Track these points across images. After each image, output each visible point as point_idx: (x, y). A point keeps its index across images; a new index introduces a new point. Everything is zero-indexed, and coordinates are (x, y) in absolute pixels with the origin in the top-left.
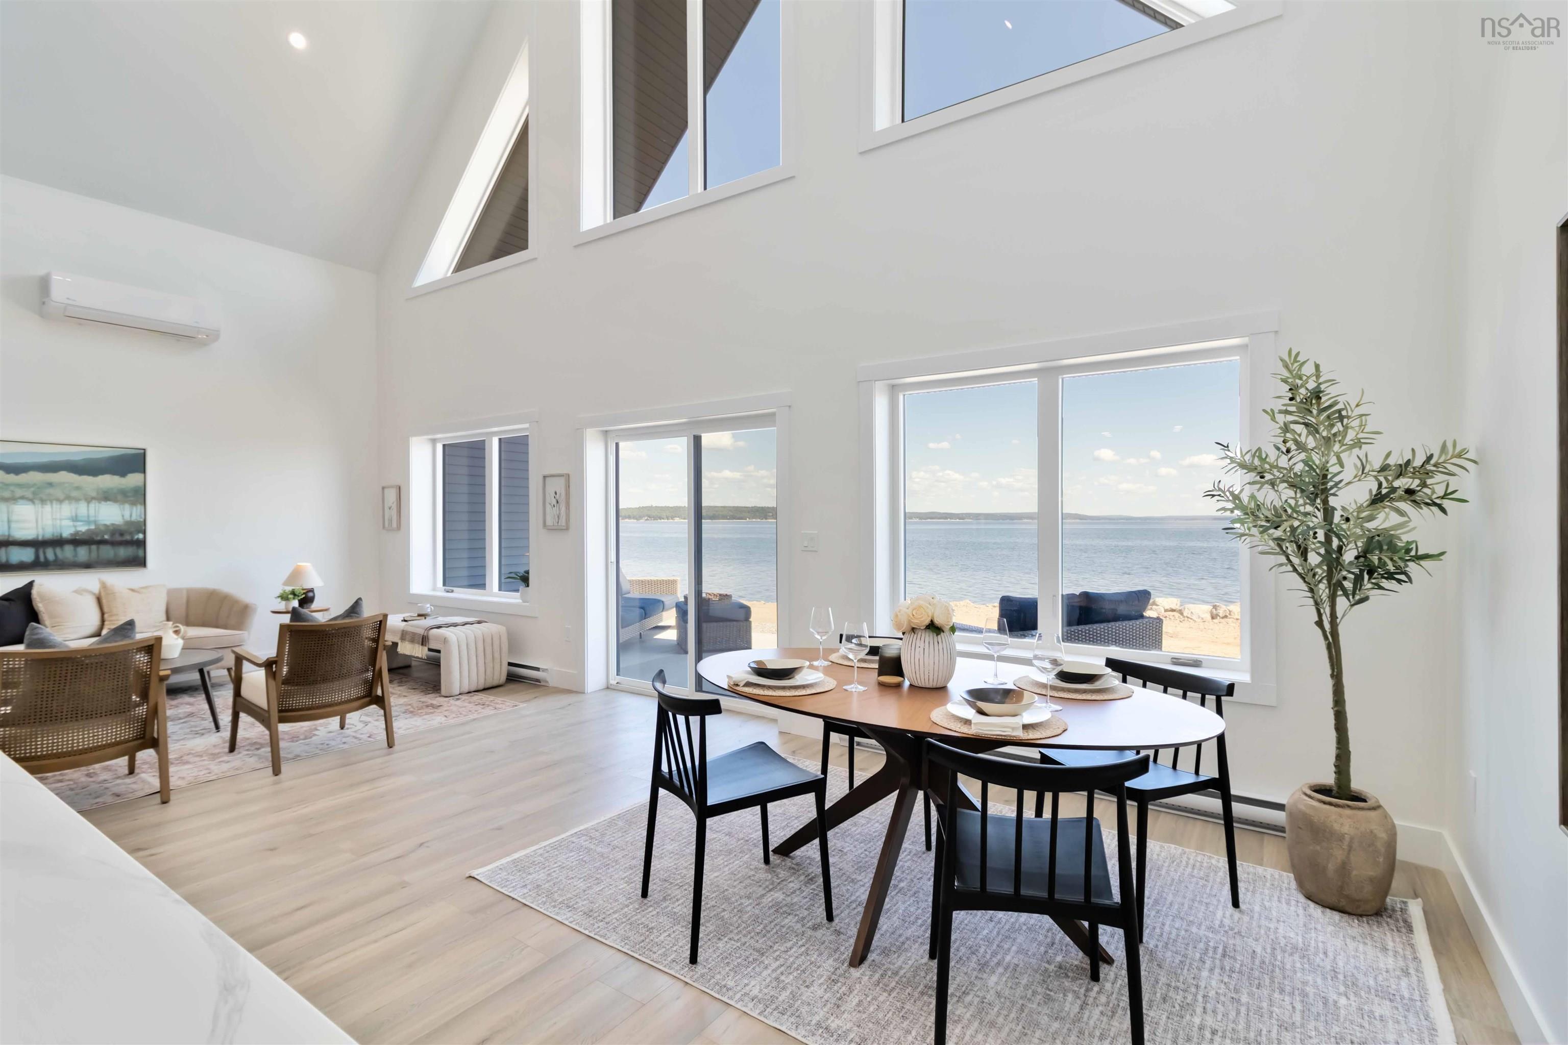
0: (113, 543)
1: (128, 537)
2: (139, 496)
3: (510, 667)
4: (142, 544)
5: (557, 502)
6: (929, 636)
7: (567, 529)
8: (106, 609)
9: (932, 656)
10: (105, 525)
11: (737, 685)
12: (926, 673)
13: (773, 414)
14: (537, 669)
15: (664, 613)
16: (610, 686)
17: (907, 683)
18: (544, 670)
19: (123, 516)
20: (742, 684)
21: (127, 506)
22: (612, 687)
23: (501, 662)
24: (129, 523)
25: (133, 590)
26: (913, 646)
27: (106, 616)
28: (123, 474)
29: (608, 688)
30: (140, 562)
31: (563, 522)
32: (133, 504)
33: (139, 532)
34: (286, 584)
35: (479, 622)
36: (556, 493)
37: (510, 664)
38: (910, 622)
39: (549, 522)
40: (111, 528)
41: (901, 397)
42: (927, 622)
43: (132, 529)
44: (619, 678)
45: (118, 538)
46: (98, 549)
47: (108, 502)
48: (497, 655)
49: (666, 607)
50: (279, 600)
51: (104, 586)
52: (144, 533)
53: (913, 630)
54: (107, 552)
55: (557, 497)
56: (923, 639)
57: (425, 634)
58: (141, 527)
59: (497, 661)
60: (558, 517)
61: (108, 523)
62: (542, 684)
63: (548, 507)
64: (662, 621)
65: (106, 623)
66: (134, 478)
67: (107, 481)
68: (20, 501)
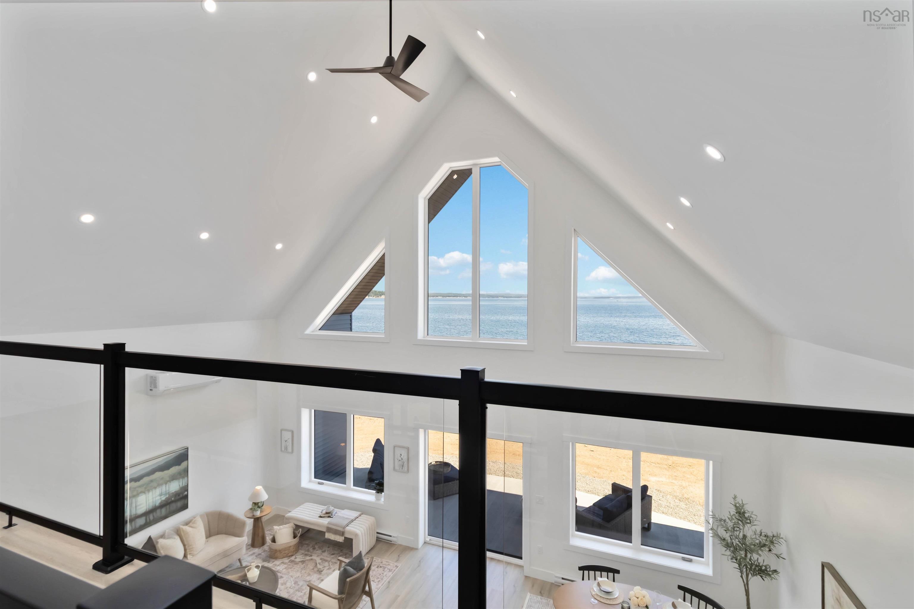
0: (175, 501)
1: (181, 496)
2: (184, 473)
4: (186, 497)
5: (402, 459)
8: (186, 543)
10: (173, 493)
14: (390, 536)
18: (394, 537)
19: (179, 485)
21: (181, 480)
22: (427, 542)
24: (182, 488)
27: (187, 547)
28: (179, 465)
29: (425, 543)
30: (186, 506)
32: (183, 478)
33: (185, 491)
35: (360, 515)
36: (401, 455)
37: (378, 533)
39: (397, 468)
40: (175, 493)
43: (183, 491)
45: (178, 498)
46: (170, 506)
47: (174, 481)
51: (182, 530)
52: (187, 491)
54: (174, 506)
55: (402, 457)
57: (344, 531)
58: (186, 488)
60: (403, 466)
62: (392, 543)
63: (396, 460)
65: (188, 551)
66: (184, 464)
67: (174, 470)
68: (140, 494)
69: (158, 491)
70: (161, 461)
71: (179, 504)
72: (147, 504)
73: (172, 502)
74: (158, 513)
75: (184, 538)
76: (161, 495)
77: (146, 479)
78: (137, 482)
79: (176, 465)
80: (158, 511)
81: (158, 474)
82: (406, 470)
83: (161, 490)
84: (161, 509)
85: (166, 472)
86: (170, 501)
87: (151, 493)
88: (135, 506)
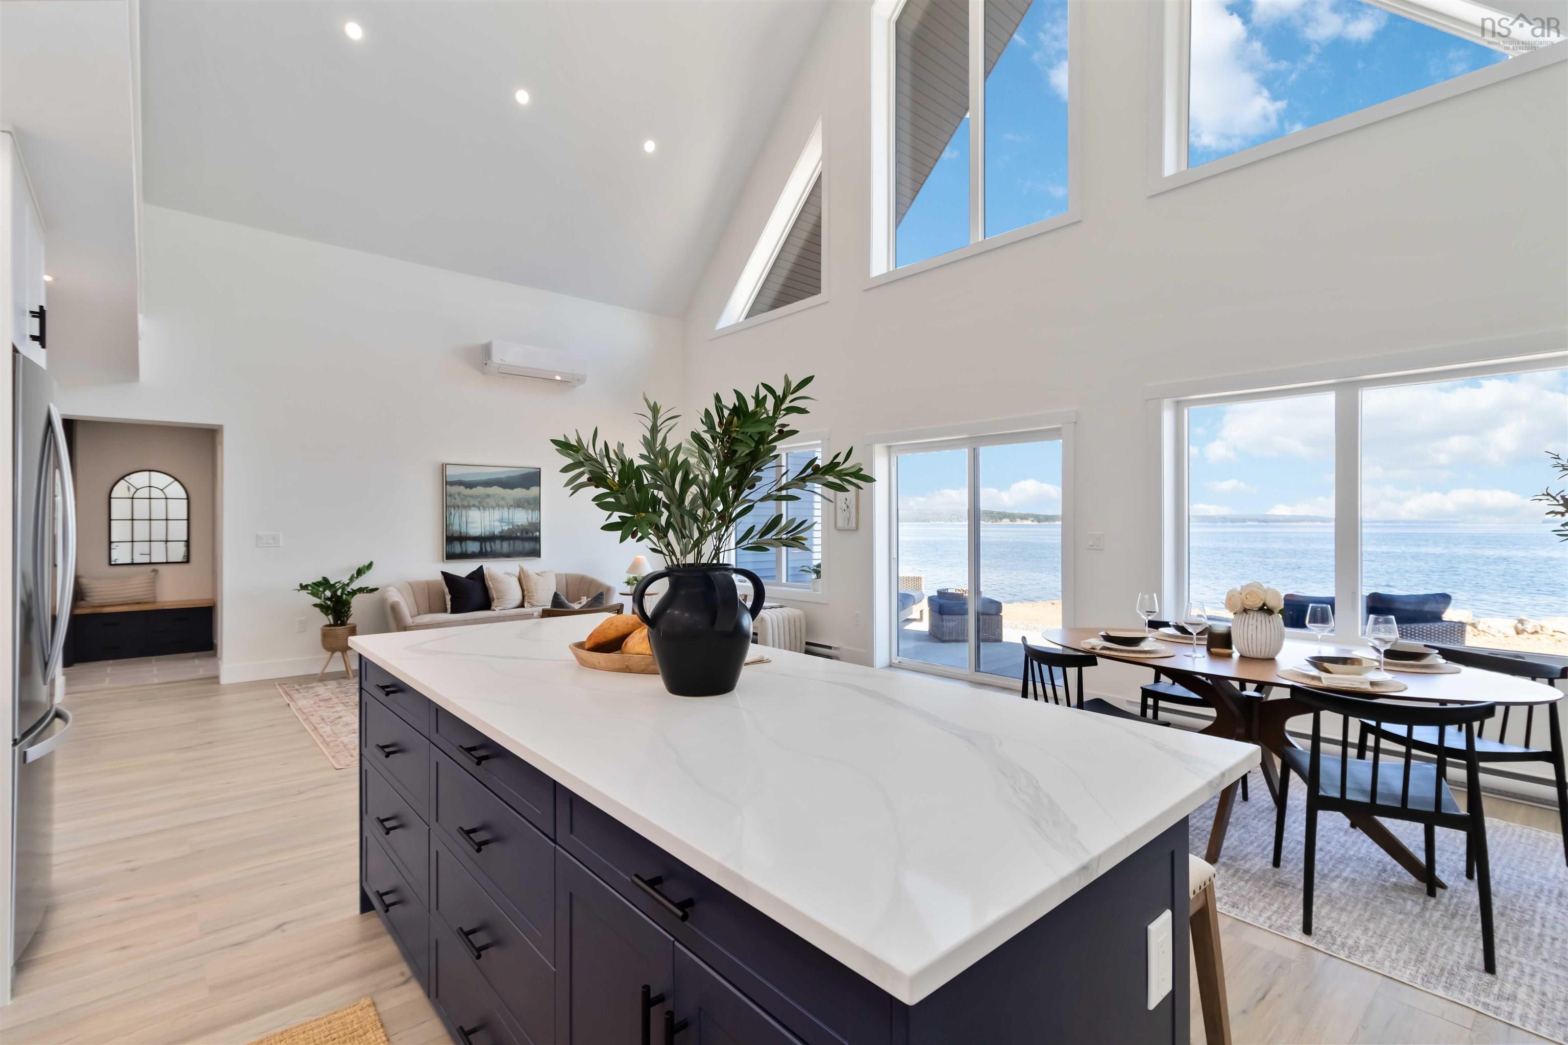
0: (523, 539)
1: (530, 535)
2: (535, 504)
3: (807, 646)
4: (537, 540)
5: (848, 507)
6: (1261, 617)
7: (857, 529)
8: (525, 588)
9: (1264, 632)
10: (518, 525)
11: (1094, 649)
12: (1259, 645)
13: (1059, 429)
14: (830, 648)
15: (914, 606)
16: (892, 665)
17: (1236, 655)
18: (836, 648)
20: (1099, 648)
22: (894, 665)
23: (801, 640)
24: (531, 524)
25: (537, 574)
26: (1246, 625)
27: (525, 592)
28: (528, 488)
29: (890, 665)
30: (536, 553)
31: (853, 525)
32: (533, 510)
33: (537, 531)
34: (629, 571)
35: (781, 607)
36: (846, 500)
37: (807, 643)
38: (1243, 603)
39: (840, 524)
40: (521, 527)
41: (1186, 411)
42: (1260, 604)
43: (533, 529)
44: (900, 659)
45: (524, 535)
46: (514, 542)
47: (520, 509)
48: (798, 635)
49: (916, 602)
50: (626, 585)
51: (522, 570)
52: (539, 532)
53: (1245, 611)
54: (519, 546)
55: (848, 502)
56: (1255, 618)
58: (537, 527)
59: (798, 639)
60: (849, 520)
61: (519, 524)
63: (839, 511)
64: (911, 613)
65: (526, 598)
66: (534, 490)
67: (519, 493)
68: (473, 508)
69: (497, 514)
70: (501, 473)
71: (528, 546)
72: (483, 526)
73: (516, 538)
74: (497, 546)
75: (523, 581)
76: (501, 521)
77: (480, 490)
78: (468, 489)
79: (523, 487)
80: (498, 542)
81: (496, 490)
82: (854, 525)
83: (502, 514)
84: (502, 542)
85: (508, 491)
86: (514, 535)
87: (487, 512)
88: (465, 521)
